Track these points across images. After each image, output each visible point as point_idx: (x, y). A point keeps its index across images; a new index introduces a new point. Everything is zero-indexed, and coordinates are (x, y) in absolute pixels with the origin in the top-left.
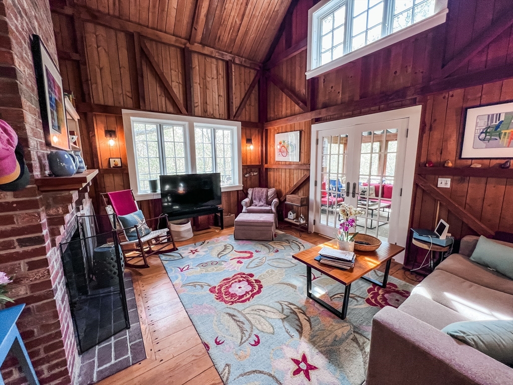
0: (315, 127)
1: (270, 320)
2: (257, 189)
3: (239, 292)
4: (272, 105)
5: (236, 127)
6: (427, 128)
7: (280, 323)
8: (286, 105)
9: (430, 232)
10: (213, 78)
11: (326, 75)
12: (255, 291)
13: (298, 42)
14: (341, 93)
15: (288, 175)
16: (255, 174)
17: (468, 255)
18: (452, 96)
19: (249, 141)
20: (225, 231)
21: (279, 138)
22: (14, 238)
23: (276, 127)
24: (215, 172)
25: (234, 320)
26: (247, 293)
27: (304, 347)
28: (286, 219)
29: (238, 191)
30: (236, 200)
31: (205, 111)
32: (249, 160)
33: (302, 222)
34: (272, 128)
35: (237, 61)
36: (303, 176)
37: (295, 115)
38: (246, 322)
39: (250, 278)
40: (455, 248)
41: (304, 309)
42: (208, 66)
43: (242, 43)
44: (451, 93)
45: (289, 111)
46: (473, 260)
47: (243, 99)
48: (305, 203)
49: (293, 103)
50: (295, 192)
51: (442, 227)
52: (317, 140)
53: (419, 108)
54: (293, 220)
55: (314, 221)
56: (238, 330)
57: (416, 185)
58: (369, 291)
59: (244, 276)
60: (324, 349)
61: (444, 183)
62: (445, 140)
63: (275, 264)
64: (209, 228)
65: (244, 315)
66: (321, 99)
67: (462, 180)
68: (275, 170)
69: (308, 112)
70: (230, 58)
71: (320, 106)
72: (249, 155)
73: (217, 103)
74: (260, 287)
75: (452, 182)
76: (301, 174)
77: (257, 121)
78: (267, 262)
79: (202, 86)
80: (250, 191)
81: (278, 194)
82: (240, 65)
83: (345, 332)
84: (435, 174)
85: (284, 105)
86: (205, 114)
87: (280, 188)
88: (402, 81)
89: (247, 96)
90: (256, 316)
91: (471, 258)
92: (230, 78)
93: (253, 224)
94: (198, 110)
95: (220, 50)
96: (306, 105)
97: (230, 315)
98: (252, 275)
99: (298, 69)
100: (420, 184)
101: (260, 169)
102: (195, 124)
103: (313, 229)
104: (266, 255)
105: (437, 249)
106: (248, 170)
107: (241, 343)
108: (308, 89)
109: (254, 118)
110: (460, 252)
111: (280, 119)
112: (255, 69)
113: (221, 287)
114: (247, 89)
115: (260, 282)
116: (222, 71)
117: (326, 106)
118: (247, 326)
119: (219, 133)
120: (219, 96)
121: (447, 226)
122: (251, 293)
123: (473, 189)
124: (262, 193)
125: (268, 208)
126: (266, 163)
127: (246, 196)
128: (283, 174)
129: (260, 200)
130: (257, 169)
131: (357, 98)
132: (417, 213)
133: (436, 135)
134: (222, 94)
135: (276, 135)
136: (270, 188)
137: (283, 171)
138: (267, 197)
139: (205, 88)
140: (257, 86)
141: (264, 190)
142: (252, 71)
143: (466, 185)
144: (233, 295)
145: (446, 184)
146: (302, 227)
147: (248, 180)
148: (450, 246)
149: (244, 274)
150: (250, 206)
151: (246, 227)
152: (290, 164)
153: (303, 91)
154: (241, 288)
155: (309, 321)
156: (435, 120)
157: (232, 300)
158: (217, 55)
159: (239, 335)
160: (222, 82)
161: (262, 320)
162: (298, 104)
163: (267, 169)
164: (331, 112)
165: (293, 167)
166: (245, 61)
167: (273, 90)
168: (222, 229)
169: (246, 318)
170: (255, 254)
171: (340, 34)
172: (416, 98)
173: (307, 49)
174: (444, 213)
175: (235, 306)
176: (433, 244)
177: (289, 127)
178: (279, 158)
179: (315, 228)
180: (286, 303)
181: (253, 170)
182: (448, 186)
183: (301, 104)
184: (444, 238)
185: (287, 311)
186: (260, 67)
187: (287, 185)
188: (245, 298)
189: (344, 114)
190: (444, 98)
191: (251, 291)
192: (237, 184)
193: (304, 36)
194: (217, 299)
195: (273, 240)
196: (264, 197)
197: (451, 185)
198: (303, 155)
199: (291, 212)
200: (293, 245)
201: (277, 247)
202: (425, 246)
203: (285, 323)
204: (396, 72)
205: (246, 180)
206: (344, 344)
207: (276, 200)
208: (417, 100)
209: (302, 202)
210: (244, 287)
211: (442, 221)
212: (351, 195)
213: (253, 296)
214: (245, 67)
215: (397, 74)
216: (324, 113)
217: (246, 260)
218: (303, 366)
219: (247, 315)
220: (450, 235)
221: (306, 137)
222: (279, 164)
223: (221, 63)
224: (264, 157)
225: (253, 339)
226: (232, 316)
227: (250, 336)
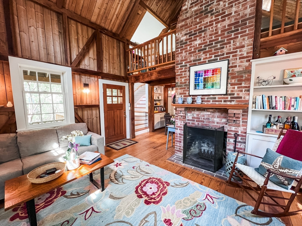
1: (129, 174)
3: (149, 185)
12: (140, 187)
25: (145, 172)
26: (145, 185)
38: (140, 172)
39: (146, 198)
41: (111, 182)
59: (153, 200)
65: (142, 174)
74: (137, 192)
90: (136, 175)
107: (139, 166)
113: (163, 187)
115: (138, 196)
118: (139, 171)
122: (142, 185)
144: (152, 182)
149: (154, 202)
157: (151, 180)
159: (141, 168)
161: (133, 174)
169: (140, 173)
175: (149, 177)
180: (120, 183)
185: (120, 179)
188: (145, 182)
191: (142, 187)
194: (160, 179)
203: (122, 175)
210: (148, 189)
213: (140, 184)
219: (140, 174)
225: (135, 168)
226: (147, 173)
227: (137, 168)
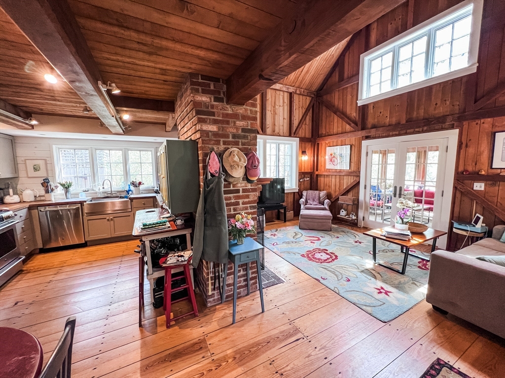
0: (365, 143)
1: (352, 272)
2: (310, 192)
3: (323, 258)
4: (324, 124)
5: (295, 143)
6: (464, 146)
7: (360, 274)
8: (337, 124)
9: (469, 223)
10: (280, 106)
11: (375, 104)
13: (350, 78)
14: (388, 117)
15: (338, 180)
16: (308, 179)
17: (499, 239)
18: (483, 123)
19: (304, 152)
20: (287, 223)
21: (329, 150)
22: (249, 205)
23: (327, 142)
24: (277, 177)
25: (328, 270)
26: (328, 259)
27: (380, 284)
28: (338, 216)
29: (294, 193)
30: (292, 200)
31: (274, 131)
32: (303, 168)
33: (354, 218)
34: (323, 143)
35: (298, 92)
36: (352, 181)
37: (346, 133)
38: (336, 271)
39: (326, 252)
40: (489, 234)
41: (374, 269)
42: (277, 96)
43: (303, 79)
44: (482, 121)
45: (340, 129)
46: (503, 241)
47: (301, 120)
48: (356, 202)
49: (344, 123)
50: (346, 193)
51: (478, 219)
52: (367, 153)
53: (457, 131)
54: (345, 216)
55: (364, 217)
56: (333, 275)
57: (455, 188)
58: (419, 262)
60: (393, 286)
61: (479, 186)
62: (478, 154)
63: (341, 245)
66: (371, 121)
67: (494, 185)
68: (326, 176)
69: (358, 131)
70: (294, 91)
71: (369, 126)
72: (303, 164)
73: (282, 124)
74: (336, 256)
75: (485, 185)
76: (351, 179)
77: (310, 137)
78: (333, 243)
79: (272, 113)
80: (304, 193)
81: (329, 196)
82: (300, 94)
83: (406, 280)
84: (472, 180)
85: (336, 125)
86: (274, 134)
87: (330, 191)
88: (441, 110)
89: (304, 118)
90: (341, 269)
91: (501, 240)
92: (292, 105)
93: (315, 217)
94: (269, 131)
95: (286, 85)
96: (357, 126)
97: (323, 268)
98: (327, 250)
99: (349, 97)
100: (458, 187)
101: (311, 175)
102: (267, 141)
103: (362, 224)
104: (331, 239)
105: (474, 234)
106: (302, 176)
107: (338, 280)
108: (359, 114)
109: (308, 135)
110: (493, 237)
111: (331, 135)
112: (310, 97)
113: (308, 255)
114: (304, 112)
115: (334, 254)
116: (287, 100)
117: (374, 127)
118: (337, 273)
119: (282, 147)
120: (284, 119)
121: (482, 218)
122: (331, 259)
123: (503, 191)
124: (315, 195)
125: (322, 206)
126: (317, 170)
127: (301, 197)
128: (333, 180)
129: (314, 200)
130: (309, 176)
131: (403, 122)
132: (457, 209)
133: (471, 150)
134: (286, 117)
135: (328, 148)
136: (320, 191)
137: (333, 177)
138: (319, 198)
139: (275, 113)
140: (311, 109)
141: (317, 192)
142: (308, 98)
143: (497, 188)
144: (319, 259)
145: (481, 187)
146: (353, 223)
147: (302, 183)
148: (485, 233)
149: (320, 249)
150: (306, 204)
151: (309, 220)
152: (340, 171)
153: (354, 114)
154: (324, 256)
155: (379, 273)
156: (470, 140)
157: (320, 261)
158: (284, 89)
159: (335, 277)
160: (287, 108)
161: (346, 271)
162: (349, 124)
163: (317, 175)
164: (380, 132)
165: (343, 174)
166: (304, 91)
167: (324, 111)
168: (285, 221)
169: (334, 270)
170: (321, 238)
171: (387, 73)
172: (454, 124)
173: (358, 83)
174: (480, 209)
175: (323, 264)
176: (470, 231)
177: (339, 142)
178: (329, 166)
179: (364, 224)
181: (306, 176)
182: (483, 189)
183: (353, 125)
184: (479, 227)
185: (361, 269)
186: (314, 95)
187: (337, 189)
188: (328, 261)
189: (391, 133)
190: (477, 124)
192: (294, 187)
193: (356, 74)
194: (309, 260)
195: (331, 231)
196: (317, 198)
197: (485, 188)
198: (353, 164)
199: (343, 210)
200: (349, 234)
201: (337, 235)
202: (464, 233)
203: (363, 274)
204: (436, 104)
205: (301, 184)
206: (407, 285)
207: (327, 201)
208: (455, 125)
209: (354, 201)
211: (477, 215)
212: (397, 195)
213: (333, 260)
214: (303, 95)
215: (438, 105)
216: (373, 132)
217: (316, 241)
218: (382, 290)
220: (484, 225)
221: (356, 150)
222: (330, 171)
223: (286, 94)
224: (316, 165)
225: (345, 279)
226: (325, 268)
227: (342, 278)
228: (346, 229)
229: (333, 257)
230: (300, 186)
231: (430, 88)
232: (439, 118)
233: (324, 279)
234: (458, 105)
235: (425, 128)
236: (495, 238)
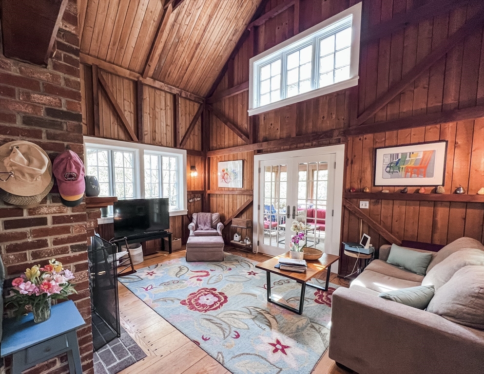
0: (257, 158)
1: (243, 320)
2: (201, 214)
3: (209, 303)
4: (214, 136)
5: (182, 155)
6: (350, 162)
7: (252, 322)
8: (228, 136)
9: (357, 244)
10: (161, 109)
11: (266, 114)
12: (222, 301)
13: (240, 84)
14: (279, 130)
15: (231, 200)
16: (199, 199)
17: (385, 260)
18: (366, 139)
19: (193, 168)
20: (173, 255)
21: (221, 166)
22: (69, 245)
23: (218, 156)
24: (161, 197)
25: (212, 322)
26: (215, 303)
27: (276, 335)
28: (232, 241)
29: (183, 216)
30: (180, 225)
31: (154, 139)
32: (193, 186)
33: (248, 243)
34: (214, 157)
35: (183, 95)
36: (246, 201)
37: (237, 146)
38: (223, 323)
39: (214, 292)
40: (376, 255)
41: (268, 311)
42: (157, 98)
43: (188, 81)
44: (365, 136)
45: (231, 143)
46: (389, 262)
47: (188, 129)
48: (250, 225)
49: (236, 135)
50: (239, 215)
51: (365, 239)
52: (260, 169)
53: (343, 146)
54: (239, 241)
55: (258, 242)
56: (219, 329)
57: (344, 207)
58: (316, 294)
59: (208, 290)
60: (291, 335)
61: (364, 205)
62: (362, 172)
63: (232, 279)
64: (157, 253)
65: (219, 319)
66: (262, 134)
67: (377, 203)
68: (218, 195)
69: (250, 144)
70: (178, 92)
71: (261, 139)
72: (192, 181)
73: (165, 132)
74: (226, 298)
75: (370, 204)
76: (244, 199)
77: (200, 149)
78: (224, 278)
79: (151, 116)
80: (195, 216)
81: (222, 219)
82: (186, 98)
83: (304, 323)
84: (358, 198)
85: (227, 136)
86: (154, 142)
87: (223, 212)
88: (327, 124)
89: (192, 127)
90: (230, 319)
91: (388, 261)
92: (177, 110)
93: (205, 246)
94: (147, 138)
95: (168, 84)
96: (249, 138)
97: (207, 319)
98: (215, 290)
99: (240, 106)
100: (347, 206)
101: (202, 195)
102: (145, 151)
103: (256, 249)
104: (222, 273)
105: (363, 256)
106: (192, 195)
107: (225, 338)
108: (250, 125)
109: (197, 147)
110: (379, 258)
111: (222, 148)
112: (199, 103)
113: (191, 300)
114: (191, 120)
115: (224, 294)
116: (170, 103)
117: (266, 140)
118: (224, 326)
119: (166, 160)
120: (167, 125)
121: (369, 238)
122: (219, 303)
123: (385, 209)
124: (207, 218)
125: (214, 231)
126: (209, 189)
127: (191, 220)
128: (226, 200)
129: (205, 224)
130: (200, 195)
131: (294, 135)
132: (346, 230)
133: (356, 167)
134: (169, 123)
135: (219, 163)
136: (213, 213)
137: (226, 196)
138: (212, 221)
139: (154, 118)
140: (200, 118)
141: (208, 214)
142: (196, 104)
143: (380, 206)
144: (204, 306)
145: (366, 205)
146: (247, 249)
147: (192, 204)
148: (372, 254)
149: (207, 289)
150: (196, 230)
151: (197, 249)
152: (233, 190)
153: (245, 125)
154: (210, 300)
155: (274, 318)
156: (355, 156)
157: (204, 309)
158: (166, 89)
159: (221, 333)
160: (170, 113)
161: (236, 320)
162: (241, 137)
163: (209, 195)
164: (272, 145)
165: (236, 192)
166: (190, 95)
167: (216, 122)
168: (170, 252)
169: (221, 320)
170: (210, 272)
171: (277, 82)
172: (340, 139)
173: (248, 91)
174: (366, 228)
175: (208, 313)
176: (360, 253)
177: (231, 157)
178: (221, 184)
179: (259, 248)
180: (252, 308)
181: (196, 195)
182: (367, 207)
183: (244, 137)
184: (368, 248)
185: (255, 313)
186: (203, 101)
187: (230, 209)
188: (215, 307)
189: (282, 147)
190: (360, 139)
191: (219, 301)
192: (182, 209)
193: (246, 80)
194: (191, 309)
195: (223, 260)
196: (209, 221)
197: (370, 206)
198: (245, 182)
199: (237, 235)
200: (243, 264)
201: (229, 266)
202: (354, 255)
203: (256, 321)
204: (323, 117)
205: (190, 206)
206: (306, 330)
207: (220, 224)
208: (341, 140)
209: (247, 224)
210: (211, 298)
211: (365, 235)
212: (291, 217)
213: (221, 304)
214: (190, 100)
215: (325, 119)
216: (265, 146)
217: (204, 278)
218: (278, 346)
219: (222, 319)
220: (371, 245)
221: (248, 165)
222: (222, 190)
223: (169, 96)
224: (207, 183)
225: (233, 334)
226: (209, 320)
227: (230, 332)
228: (241, 257)
229: (222, 299)
230: (189, 207)
231: (317, 100)
232: (327, 132)
233: (205, 340)
234: (343, 119)
235: (314, 143)
236: (381, 259)
